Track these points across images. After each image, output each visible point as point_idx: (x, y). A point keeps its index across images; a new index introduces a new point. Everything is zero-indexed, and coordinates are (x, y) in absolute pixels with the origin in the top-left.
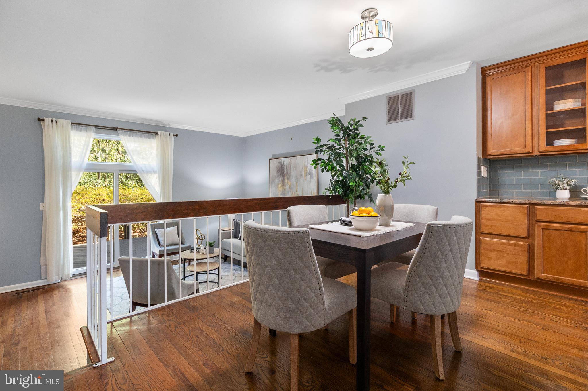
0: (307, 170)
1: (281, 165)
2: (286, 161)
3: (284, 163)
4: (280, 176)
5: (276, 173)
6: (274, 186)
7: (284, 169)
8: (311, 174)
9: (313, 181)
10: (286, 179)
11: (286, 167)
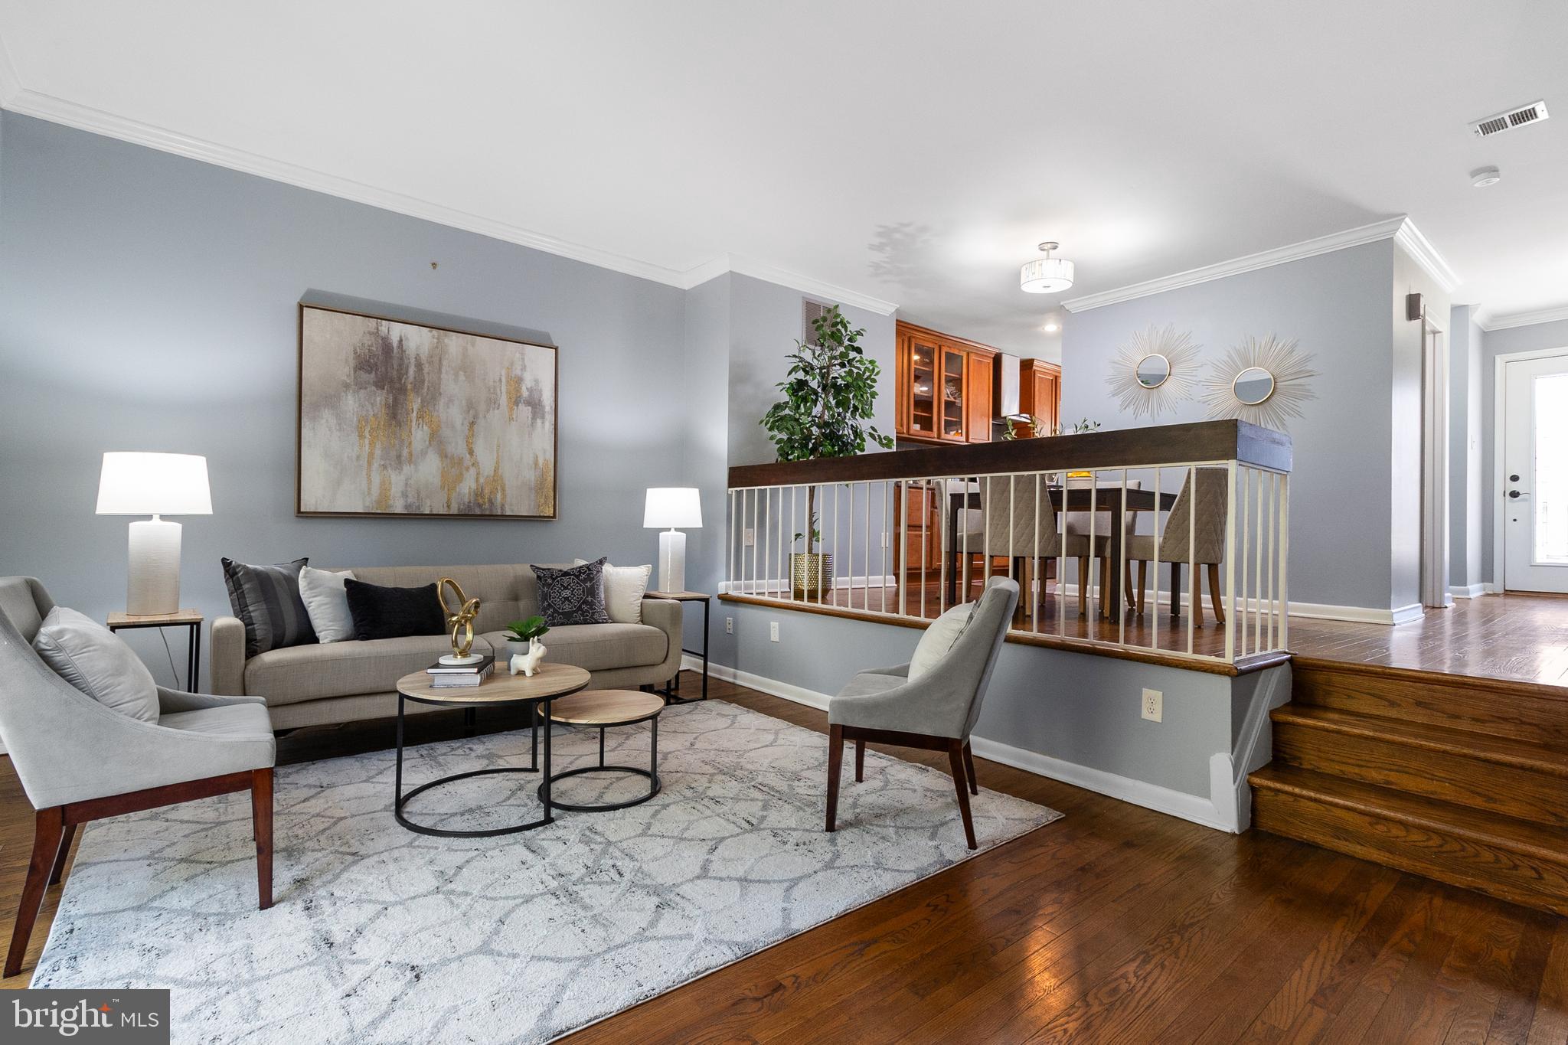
0: (518, 390)
1: (386, 347)
2: (416, 340)
3: (401, 341)
4: (374, 388)
5: (344, 371)
6: (333, 421)
7: (400, 365)
8: (535, 404)
9: (543, 427)
10: (415, 403)
11: (413, 361)
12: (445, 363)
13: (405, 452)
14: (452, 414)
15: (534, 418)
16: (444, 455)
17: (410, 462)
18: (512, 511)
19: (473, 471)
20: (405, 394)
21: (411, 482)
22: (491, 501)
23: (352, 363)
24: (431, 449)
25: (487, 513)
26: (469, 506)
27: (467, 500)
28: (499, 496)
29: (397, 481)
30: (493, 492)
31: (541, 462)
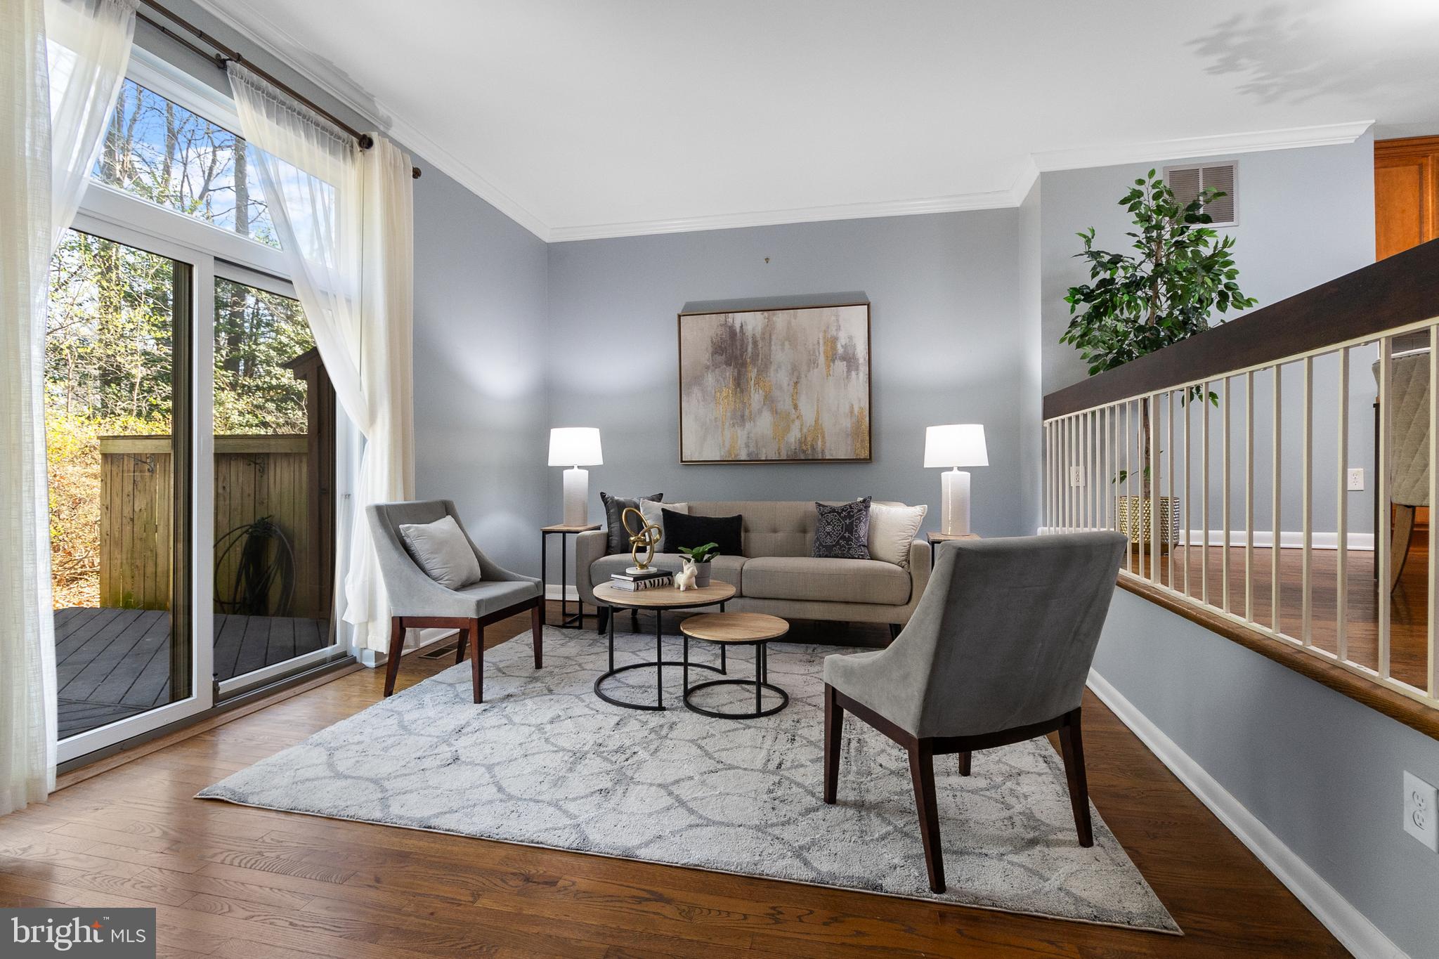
0: (834, 348)
1: (732, 333)
2: (752, 322)
3: (742, 327)
4: (725, 366)
5: (705, 357)
6: (700, 394)
7: (742, 345)
8: (850, 359)
9: (858, 378)
10: (752, 373)
11: (750, 340)
12: (773, 337)
13: (747, 413)
14: (780, 377)
15: (849, 371)
16: (775, 412)
17: (750, 419)
18: (832, 455)
19: (797, 423)
20: (746, 367)
21: (752, 435)
22: (813, 448)
23: (710, 350)
24: (765, 407)
25: (810, 458)
26: (795, 453)
27: (793, 448)
28: (820, 443)
29: (741, 434)
30: (815, 439)
31: (856, 410)
